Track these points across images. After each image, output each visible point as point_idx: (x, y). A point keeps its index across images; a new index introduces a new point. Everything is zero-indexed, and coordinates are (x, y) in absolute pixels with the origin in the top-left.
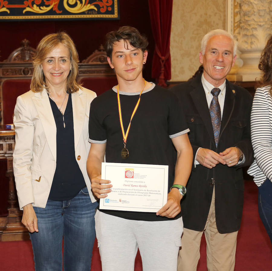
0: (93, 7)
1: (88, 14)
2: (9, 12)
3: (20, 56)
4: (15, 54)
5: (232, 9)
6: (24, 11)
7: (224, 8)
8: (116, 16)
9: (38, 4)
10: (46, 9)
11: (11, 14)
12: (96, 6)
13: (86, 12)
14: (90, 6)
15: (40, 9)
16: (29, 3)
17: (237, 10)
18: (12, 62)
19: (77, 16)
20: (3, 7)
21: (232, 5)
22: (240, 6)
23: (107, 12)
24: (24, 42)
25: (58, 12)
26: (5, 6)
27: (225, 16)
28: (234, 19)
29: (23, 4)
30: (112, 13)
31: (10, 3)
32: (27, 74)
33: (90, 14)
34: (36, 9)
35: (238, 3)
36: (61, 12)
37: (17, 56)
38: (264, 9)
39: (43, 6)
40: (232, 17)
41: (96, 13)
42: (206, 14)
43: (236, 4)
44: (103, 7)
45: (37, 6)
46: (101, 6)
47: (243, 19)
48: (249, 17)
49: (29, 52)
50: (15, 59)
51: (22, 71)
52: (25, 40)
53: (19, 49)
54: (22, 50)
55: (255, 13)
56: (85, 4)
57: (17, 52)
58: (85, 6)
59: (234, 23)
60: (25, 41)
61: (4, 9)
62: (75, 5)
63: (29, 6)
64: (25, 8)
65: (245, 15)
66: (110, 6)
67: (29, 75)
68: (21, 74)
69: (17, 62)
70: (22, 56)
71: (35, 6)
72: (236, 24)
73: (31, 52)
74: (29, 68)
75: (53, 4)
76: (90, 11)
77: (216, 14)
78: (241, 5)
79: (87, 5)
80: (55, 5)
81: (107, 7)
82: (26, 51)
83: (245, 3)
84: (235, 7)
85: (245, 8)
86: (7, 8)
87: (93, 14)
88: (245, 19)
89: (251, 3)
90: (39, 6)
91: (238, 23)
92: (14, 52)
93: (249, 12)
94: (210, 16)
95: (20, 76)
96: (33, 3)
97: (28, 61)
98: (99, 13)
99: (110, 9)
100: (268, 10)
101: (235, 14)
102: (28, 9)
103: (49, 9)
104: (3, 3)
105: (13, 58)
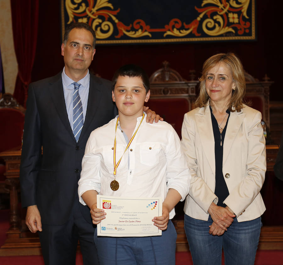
0: (230, 30)
1: (226, 36)
2: (150, 35)
3: (160, 77)
4: (156, 75)
6: (165, 35)
8: (253, 37)
9: (178, 27)
10: (185, 33)
11: (153, 38)
12: (234, 28)
13: (224, 35)
14: (228, 29)
15: (180, 32)
16: (170, 27)
18: (153, 82)
19: (215, 39)
20: (146, 31)
23: (245, 34)
24: (164, 63)
25: (197, 35)
26: (147, 30)
29: (164, 28)
30: (250, 34)
31: (151, 28)
32: (167, 94)
33: (228, 36)
34: (176, 32)
36: (200, 35)
37: (158, 77)
39: (182, 30)
41: (234, 35)
44: (241, 29)
45: (178, 29)
46: (239, 29)
49: (168, 73)
50: (155, 80)
51: (162, 91)
52: (166, 61)
53: (160, 70)
54: (162, 71)
56: (223, 27)
57: (157, 73)
58: (223, 29)
60: (166, 63)
61: (146, 34)
62: (214, 28)
63: (169, 30)
64: (165, 32)
66: (248, 28)
67: (168, 95)
68: (161, 94)
69: (157, 82)
70: (162, 77)
71: (175, 30)
73: (171, 73)
74: (169, 88)
75: (193, 27)
76: (228, 34)
79: (225, 28)
80: (194, 29)
81: (245, 29)
82: (166, 72)
86: (150, 33)
87: (231, 36)
90: (179, 29)
92: (156, 73)
95: (160, 95)
96: (173, 27)
97: (168, 81)
98: (236, 35)
99: (247, 31)
102: (169, 33)
103: (188, 32)
104: (145, 27)
105: (154, 78)
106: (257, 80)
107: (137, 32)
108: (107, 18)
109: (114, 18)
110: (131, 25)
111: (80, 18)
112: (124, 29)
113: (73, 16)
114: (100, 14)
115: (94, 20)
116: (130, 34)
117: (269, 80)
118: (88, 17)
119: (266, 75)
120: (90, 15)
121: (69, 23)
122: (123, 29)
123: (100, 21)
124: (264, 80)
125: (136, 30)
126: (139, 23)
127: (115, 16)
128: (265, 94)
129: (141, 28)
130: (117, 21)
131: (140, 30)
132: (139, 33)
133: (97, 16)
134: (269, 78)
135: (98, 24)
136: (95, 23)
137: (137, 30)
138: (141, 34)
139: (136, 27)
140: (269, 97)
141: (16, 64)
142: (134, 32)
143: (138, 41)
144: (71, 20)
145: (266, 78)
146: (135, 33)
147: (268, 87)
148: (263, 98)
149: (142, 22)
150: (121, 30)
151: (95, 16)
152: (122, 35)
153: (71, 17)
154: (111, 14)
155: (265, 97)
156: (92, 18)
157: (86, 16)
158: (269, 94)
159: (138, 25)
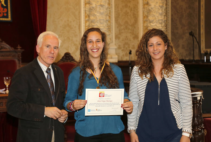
5: (84, 18)
7: (79, 17)
17: (87, 19)
21: (84, 16)
22: (89, 17)
27: (80, 22)
28: (86, 25)
35: (87, 14)
38: (103, 19)
40: (84, 23)
42: (68, 21)
43: (86, 15)
47: (91, 25)
48: (94, 23)
55: (98, 21)
59: (86, 27)
65: (92, 22)
66: (6, 13)
72: (87, 28)
77: (74, 21)
78: (90, 15)
83: (92, 15)
84: (86, 17)
85: (92, 18)
88: (92, 25)
89: (95, 15)
91: (88, 27)
93: (94, 20)
94: (71, 22)
99: (5, 15)
100: (105, 20)
101: (86, 21)
106: (12, 48)
117: (21, 49)
119: (19, 45)
124: (17, 49)
128: (18, 58)
134: (21, 48)
140: (21, 60)
145: (19, 47)
147: (20, 54)
148: (17, 61)
155: (19, 60)
158: (21, 58)
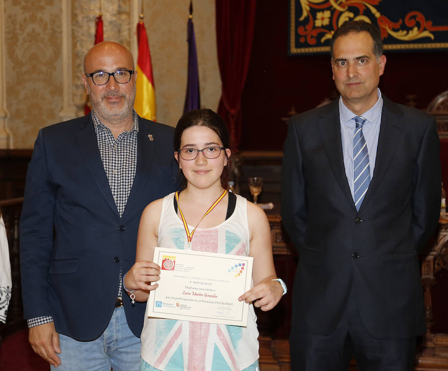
2: (432, 37)
3: (447, 104)
11: (435, 41)
18: (434, 111)
20: (425, 30)
26: (428, 28)
31: (434, 25)
37: (442, 103)
50: (438, 108)
53: (447, 92)
57: (442, 97)
61: (426, 34)
69: (441, 112)
86: (431, 32)
92: (439, 97)
104: (424, 24)
105: (436, 105)
107: (411, 32)
108: (362, 10)
109: (374, 10)
110: (401, 21)
111: (319, 11)
112: (389, 27)
113: (308, 8)
114: (351, 4)
115: (341, 13)
116: (398, 35)
118: (332, 9)
120: (335, 6)
121: (302, 19)
122: (387, 28)
123: (351, 15)
125: (408, 29)
126: (414, 17)
127: (375, 7)
129: (418, 25)
130: (378, 15)
131: (416, 29)
132: (414, 34)
133: (346, 8)
135: (347, 19)
136: (343, 19)
137: (412, 29)
138: (416, 36)
139: (408, 23)
141: (219, 83)
142: (405, 32)
143: (412, 46)
144: (305, 14)
146: (407, 34)
149: (420, 16)
150: (385, 30)
151: (344, 7)
152: (386, 36)
153: (306, 10)
154: (369, 3)
156: (338, 11)
157: (330, 8)
159: (413, 20)
